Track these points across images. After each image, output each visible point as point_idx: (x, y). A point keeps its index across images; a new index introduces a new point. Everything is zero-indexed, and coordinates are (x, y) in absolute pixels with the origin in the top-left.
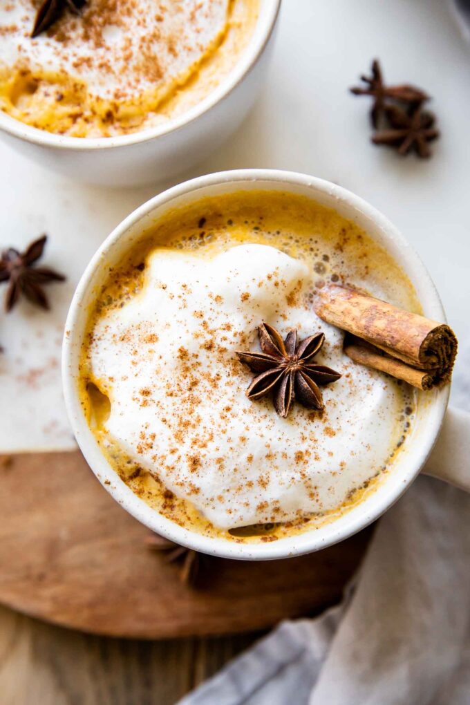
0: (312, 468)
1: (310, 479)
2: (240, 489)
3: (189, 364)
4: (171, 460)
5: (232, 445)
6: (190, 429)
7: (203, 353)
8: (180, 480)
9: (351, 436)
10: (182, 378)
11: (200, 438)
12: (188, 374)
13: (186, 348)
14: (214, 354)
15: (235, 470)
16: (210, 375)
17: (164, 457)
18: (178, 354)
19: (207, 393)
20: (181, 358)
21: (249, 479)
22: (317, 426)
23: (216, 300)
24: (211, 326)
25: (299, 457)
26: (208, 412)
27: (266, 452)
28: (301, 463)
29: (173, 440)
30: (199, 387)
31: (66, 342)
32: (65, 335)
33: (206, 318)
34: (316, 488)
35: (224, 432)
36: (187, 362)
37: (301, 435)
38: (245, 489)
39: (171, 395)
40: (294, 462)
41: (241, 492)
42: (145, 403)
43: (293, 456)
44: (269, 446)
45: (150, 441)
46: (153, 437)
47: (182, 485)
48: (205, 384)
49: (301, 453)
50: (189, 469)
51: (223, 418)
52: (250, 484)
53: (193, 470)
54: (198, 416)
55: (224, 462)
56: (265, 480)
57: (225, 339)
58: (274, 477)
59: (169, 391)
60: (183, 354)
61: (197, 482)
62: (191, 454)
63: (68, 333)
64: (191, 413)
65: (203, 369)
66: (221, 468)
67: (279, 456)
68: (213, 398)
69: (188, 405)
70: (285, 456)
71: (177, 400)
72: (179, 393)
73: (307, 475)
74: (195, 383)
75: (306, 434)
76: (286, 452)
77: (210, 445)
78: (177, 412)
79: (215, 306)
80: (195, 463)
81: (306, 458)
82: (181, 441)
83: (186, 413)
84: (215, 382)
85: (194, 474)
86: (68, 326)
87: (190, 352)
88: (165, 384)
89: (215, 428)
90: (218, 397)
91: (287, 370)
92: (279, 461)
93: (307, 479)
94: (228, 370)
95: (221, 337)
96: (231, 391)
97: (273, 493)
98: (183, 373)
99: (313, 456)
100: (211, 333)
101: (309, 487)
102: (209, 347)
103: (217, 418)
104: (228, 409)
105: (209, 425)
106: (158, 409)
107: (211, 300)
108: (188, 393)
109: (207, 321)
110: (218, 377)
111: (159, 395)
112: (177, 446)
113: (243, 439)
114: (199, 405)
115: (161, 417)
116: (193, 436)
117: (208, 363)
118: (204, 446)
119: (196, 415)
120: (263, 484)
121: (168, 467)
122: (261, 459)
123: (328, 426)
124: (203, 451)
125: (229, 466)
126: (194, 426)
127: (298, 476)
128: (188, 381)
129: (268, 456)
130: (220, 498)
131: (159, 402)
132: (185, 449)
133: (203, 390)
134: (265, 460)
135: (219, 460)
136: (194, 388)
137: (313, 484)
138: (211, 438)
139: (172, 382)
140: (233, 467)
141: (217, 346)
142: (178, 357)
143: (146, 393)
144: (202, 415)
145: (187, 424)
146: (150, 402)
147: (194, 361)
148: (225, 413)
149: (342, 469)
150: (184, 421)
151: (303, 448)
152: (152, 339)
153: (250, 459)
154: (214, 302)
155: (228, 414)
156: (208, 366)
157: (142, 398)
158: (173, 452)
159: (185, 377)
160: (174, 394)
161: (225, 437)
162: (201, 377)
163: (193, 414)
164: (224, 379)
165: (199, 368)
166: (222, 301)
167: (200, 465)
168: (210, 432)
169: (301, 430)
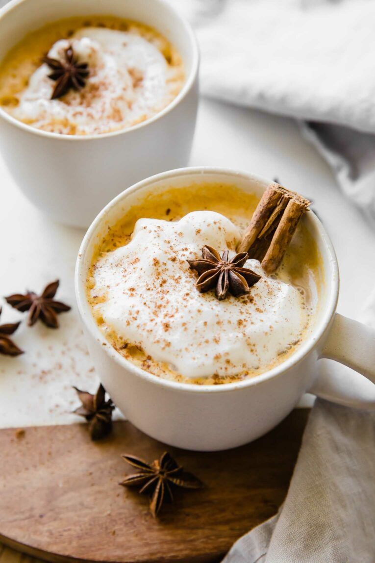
0: (250, 329)
1: (249, 338)
2: (200, 345)
3: (160, 270)
4: (150, 325)
5: (192, 315)
6: (162, 309)
7: (170, 264)
8: (157, 339)
9: (273, 313)
10: (155, 280)
11: (169, 313)
12: (160, 277)
13: (158, 259)
14: (177, 265)
15: (196, 331)
16: (174, 276)
17: (145, 324)
18: (153, 262)
19: (173, 287)
20: (155, 265)
21: (206, 338)
22: (250, 307)
23: (179, 235)
24: (175, 249)
25: (240, 323)
26: (174, 298)
27: (217, 320)
28: (242, 327)
29: (152, 314)
30: (167, 284)
31: (78, 260)
32: (78, 257)
33: (172, 244)
34: (254, 345)
35: (186, 307)
36: (159, 268)
37: (240, 311)
38: (204, 345)
39: (149, 289)
40: (237, 327)
41: (201, 346)
42: (132, 295)
43: (236, 323)
44: (218, 315)
45: (135, 315)
46: (138, 312)
47: (158, 342)
48: (170, 282)
49: (241, 320)
50: (164, 330)
51: (185, 299)
52: (207, 342)
53: (166, 331)
54: (168, 300)
55: (187, 326)
56: (217, 339)
57: (184, 255)
58: (223, 337)
59: (147, 288)
60: (156, 263)
61: (169, 338)
62: (165, 321)
63: (80, 256)
64: (162, 299)
65: (170, 273)
66: (186, 329)
67: (226, 323)
68: (177, 289)
69: (161, 295)
70: (229, 322)
71: (153, 293)
72: (155, 289)
73: (246, 334)
74: (164, 282)
75: (243, 310)
76: (230, 319)
77: (176, 316)
78: (153, 300)
79: (178, 238)
80: (167, 326)
81: (244, 323)
82: (157, 316)
83: (159, 300)
84: (177, 281)
85: (167, 333)
86: (81, 251)
87: (161, 262)
88: (145, 284)
89: (179, 305)
90: (180, 289)
91: (222, 269)
92: (226, 326)
93: (247, 338)
94: (186, 275)
95: (181, 254)
96: (189, 286)
97: (224, 347)
98: (157, 277)
99: (249, 322)
100: (175, 252)
101: (249, 344)
102: (174, 260)
103: (180, 299)
104: (187, 294)
105: (175, 304)
106: (141, 298)
107: (177, 235)
108: (160, 289)
109: (173, 245)
110: (180, 278)
111: (141, 290)
112: (154, 317)
113: (199, 311)
114: (168, 294)
115: (143, 302)
116: (165, 312)
117: (173, 270)
118: (172, 316)
119: (166, 299)
120: (216, 341)
121: (148, 331)
122: (213, 325)
123: (258, 307)
124: (172, 320)
125: (191, 328)
126: (165, 307)
127: (241, 335)
128: (160, 281)
129: (218, 323)
130: (186, 349)
131: (141, 295)
132: (160, 319)
133: (170, 286)
134: (216, 326)
135: (184, 324)
136: (164, 285)
137: (252, 341)
138: (177, 310)
139: (149, 283)
140: (194, 329)
141: (178, 260)
142: (153, 265)
143: (132, 289)
144: (170, 299)
145: (159, 307)
146: (135, 295)
147: (164, 267)
148: (186, 297)
149: (271, 331)
150: (158, 304)
151: (242, 317)
152: (137, 260)
153: (205, 323)
154: (178, 236)
155: (188, 298)
156: (173, 271)
157: (129, 293)
158: (152, 320)
159: (158, 279)
160: (151, 289)
161: (186, 310)
162: (168, 278)
163: (163, 300)
164: (184, 279)
165: (167, 272)
166: (183, 235)
167: (171, 328)
168: (176, 308)
169: (239, 308)
